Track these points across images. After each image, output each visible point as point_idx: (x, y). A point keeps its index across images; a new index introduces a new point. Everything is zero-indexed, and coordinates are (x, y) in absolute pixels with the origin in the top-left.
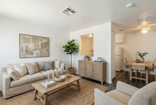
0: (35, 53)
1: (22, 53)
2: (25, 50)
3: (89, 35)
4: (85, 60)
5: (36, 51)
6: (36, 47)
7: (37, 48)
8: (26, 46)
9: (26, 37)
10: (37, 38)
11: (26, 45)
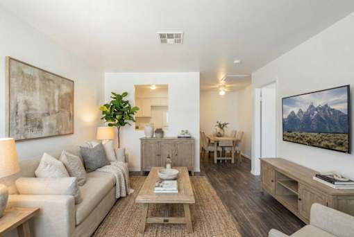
0: (47, 123)
1: (17, 124)
2: (24, 114)
3: (150, 85)
4: (152, 137)
5: (48, 118)
6: (49, 105)
7: (52, 108)
8: (26, 102)
9: (27, 71)
10: (51, 77)
11: (27, 98)
